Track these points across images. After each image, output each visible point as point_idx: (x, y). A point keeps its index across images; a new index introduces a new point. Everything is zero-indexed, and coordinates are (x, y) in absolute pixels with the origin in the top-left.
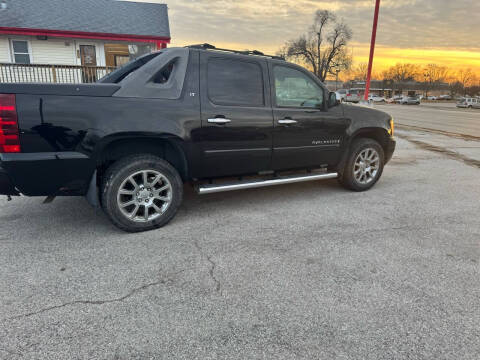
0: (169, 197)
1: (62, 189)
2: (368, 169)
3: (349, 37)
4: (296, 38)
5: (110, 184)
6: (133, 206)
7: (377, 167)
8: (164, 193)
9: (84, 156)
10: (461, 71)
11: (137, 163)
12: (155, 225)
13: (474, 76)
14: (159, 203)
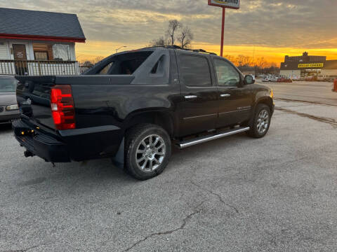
0: (164, 152)
1: (101, 154)
2: (263, 124)
3: (192, 38)
4: (158, 39)
5: (132, 147)
6: (144, 161)
7: (267, 121)
8: (160, 150)
9: (117, 128)
10: (258, 59)
11: (147, 130)
12: (157, 173)
13: (265, 62)
14: (157, 157)
